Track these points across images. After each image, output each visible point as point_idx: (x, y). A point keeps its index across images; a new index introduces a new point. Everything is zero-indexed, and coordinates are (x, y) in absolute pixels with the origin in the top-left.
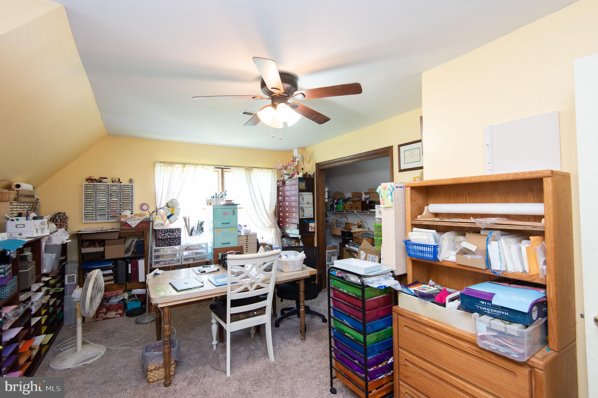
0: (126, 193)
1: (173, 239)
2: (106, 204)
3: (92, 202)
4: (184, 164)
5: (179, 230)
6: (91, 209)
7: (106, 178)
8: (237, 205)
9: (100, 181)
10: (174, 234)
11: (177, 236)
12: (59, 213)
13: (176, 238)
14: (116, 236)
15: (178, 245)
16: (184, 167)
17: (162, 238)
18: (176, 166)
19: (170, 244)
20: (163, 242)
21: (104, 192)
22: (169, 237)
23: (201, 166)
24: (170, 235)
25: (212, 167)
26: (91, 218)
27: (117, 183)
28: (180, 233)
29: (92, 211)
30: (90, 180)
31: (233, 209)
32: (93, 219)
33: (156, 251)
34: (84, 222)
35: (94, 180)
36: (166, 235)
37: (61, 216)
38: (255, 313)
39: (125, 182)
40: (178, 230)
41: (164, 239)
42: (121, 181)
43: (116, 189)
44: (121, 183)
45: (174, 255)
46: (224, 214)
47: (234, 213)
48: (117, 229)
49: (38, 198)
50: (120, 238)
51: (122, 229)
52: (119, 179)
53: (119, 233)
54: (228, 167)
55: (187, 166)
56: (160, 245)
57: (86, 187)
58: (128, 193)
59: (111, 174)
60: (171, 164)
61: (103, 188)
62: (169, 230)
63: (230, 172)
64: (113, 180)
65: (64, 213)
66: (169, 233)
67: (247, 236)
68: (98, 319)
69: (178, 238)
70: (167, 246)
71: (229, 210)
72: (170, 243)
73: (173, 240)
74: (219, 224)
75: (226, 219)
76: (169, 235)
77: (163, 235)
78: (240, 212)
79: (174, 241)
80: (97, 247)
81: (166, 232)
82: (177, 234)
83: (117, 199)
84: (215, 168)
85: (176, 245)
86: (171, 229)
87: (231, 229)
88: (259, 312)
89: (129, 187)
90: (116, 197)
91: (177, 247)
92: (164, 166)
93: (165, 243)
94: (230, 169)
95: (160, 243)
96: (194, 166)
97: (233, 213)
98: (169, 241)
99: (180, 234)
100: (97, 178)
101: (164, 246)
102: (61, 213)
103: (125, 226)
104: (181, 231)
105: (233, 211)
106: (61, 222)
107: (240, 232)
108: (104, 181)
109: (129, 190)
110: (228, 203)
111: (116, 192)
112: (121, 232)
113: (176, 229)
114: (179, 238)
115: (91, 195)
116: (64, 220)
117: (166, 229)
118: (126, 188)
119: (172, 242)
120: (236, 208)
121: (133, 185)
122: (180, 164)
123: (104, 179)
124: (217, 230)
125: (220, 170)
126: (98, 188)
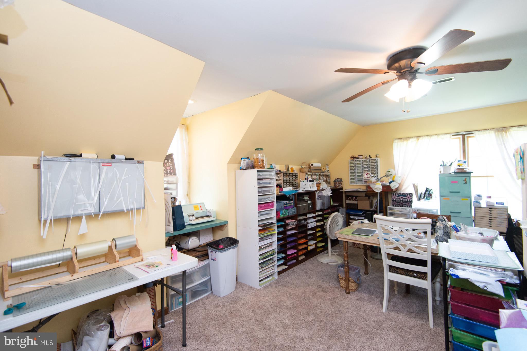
0: (373, 165)
1: (405, 201)
2: (361, 173)
3: (354, 172)
4: (418, 137)
5: (411, 195)
6: (353, 176)
7: (362, 156)
8: (470, 173)
9: (358, 158)
10: (406, 198)
11: (409, 200)
12: (338, 178)
13: (408, 201)
14: (364, 194)
15: (409, 207)
16: (418, 140)
17: (396, 200)
18: (411, 140)
19: (403, 206)
20: (397, 203)
21: (359, 165)
22: (401, 200)
23: (436, 137)
24: (403, 198)
25: (448, 136)
26: (353, 182)
27: (368, 158)
28: (412, 197)
29: (354, 178)
30: (353, 158)
31: (465, 178)
32: (354, 183)
33: (391, 209)
34: (350, 184)
35: (354, 157)
36: (399, 197)
37: (338, 180)
38: (415, 275)
39: (373, 157)
40: (409, 195)
41: (397, 201)
42: (371, 157)
43: (367, 163)
44: (371, 158)
45: (404, 215)
46: (452, 182)
47: (467, 182)
48: (365, 190)
49: (329, 170)
50: (366, 196)
51: (368, 190)
52: (370, 156)
53: (366, 193)
54: (471, 133)
55: (421, 138)
56: (394, 205)
57: (351, 163)
58: (374, 165)
59: (365, 153)
60: (406, 139)
61: (359, 162)
62: (401, 194)
63: (473, 137)
64: (366, 156)
65: (341, 179)
66: (402, 197)
67: (491, 209)
68: (355, 246)
69: (409, 201)
70: (400, 207)
71: (460, 179)
72: (402, 204)
73: (398, 203)
74: (447, 192)
75: (455, 188)
76: (401, 198)
77: (397, 197)
78: (474, 181)
79: (406, 204)
80: (354, 200)
81: (399, 196)
82: (409, 198)
83: (367, 170)
84: (453, 135)
85: (408, 207)
86: (403, 193)
87: (462, 199)
88: (419, 276)
89: (374, 161)
90: (367, 168)
91: (408, 209)
92: (400, 142)
93: (398, 204)
94: (473, 133)
95: (394, 203)
96: (429, 137)
97: (464, 182)
98: (402, 203)
99: (412, 199)
100: (357, 156)
101: (397, 206)
102: (339, 178)
103: (369, 188)
104: (413, 196)
105: (464, 180)
106: (338, 184)
107: (479, 203)
108: (360, 158)
109: (375, 163)
110: (460, 171)
111: (366, 164)
112: (368, 192)
113: (408, 194)
114: (411, 202)
115: (353, 167)
116: (340, 183)
117: (400, 193)
118: (373, 162)
119: (404, 204)
120: (470, 177)
121: (377, 159)
122: (414, 138)
123: (361, 157)
124: (444, 198)
125: (461, 136)
126: (356, 162)
